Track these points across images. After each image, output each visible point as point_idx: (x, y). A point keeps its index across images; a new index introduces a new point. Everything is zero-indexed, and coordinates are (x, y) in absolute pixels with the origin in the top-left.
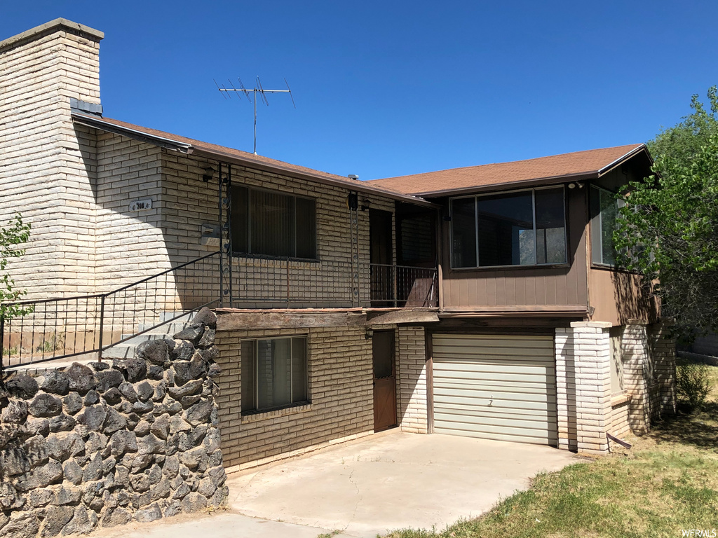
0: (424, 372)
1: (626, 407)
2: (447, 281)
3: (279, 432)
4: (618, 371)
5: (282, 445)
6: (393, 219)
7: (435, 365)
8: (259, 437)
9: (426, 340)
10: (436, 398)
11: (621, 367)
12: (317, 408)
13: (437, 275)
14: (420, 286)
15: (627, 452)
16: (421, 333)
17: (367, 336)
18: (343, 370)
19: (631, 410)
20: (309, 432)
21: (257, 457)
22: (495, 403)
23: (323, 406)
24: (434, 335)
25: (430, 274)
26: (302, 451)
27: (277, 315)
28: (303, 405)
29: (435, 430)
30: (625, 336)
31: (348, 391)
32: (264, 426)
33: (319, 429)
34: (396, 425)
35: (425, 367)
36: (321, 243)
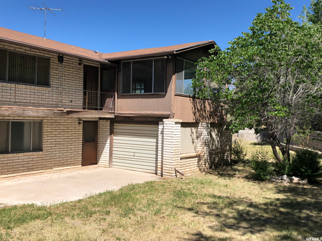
0: (109, 140)
1: (197, 159)
2: (119, 100)
3: (22, 163)
4: (193, 142)
5: (23, 168)
6: (99, 70)
7: (114, 138)
8: (9, 164)
9: (110, 126)
10: (114, 152)
11: (196, 141)
12: (46, 153)
13: (115, 97)
14: (109, 101)
15: (182, 177)
16: (108, 123)
17: (79, 123)
18: (63, 138)
19: (199, 160)
20: (41, 164)
21: (8, 173)
22: (136, 154)
23: (50, 153)
24: (115, 124)
25: (112, 96)
26: (36, 172)
27: (7, 108)
28: (37, 151)
29: (113, 166)
30: (199, 128)
31: (66, 147)
32: (13, 160)
33: (47, 163)
34: (96, 164)
35: (109, 138)
36: (52, 79)
